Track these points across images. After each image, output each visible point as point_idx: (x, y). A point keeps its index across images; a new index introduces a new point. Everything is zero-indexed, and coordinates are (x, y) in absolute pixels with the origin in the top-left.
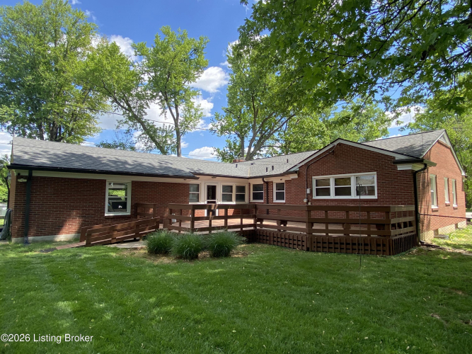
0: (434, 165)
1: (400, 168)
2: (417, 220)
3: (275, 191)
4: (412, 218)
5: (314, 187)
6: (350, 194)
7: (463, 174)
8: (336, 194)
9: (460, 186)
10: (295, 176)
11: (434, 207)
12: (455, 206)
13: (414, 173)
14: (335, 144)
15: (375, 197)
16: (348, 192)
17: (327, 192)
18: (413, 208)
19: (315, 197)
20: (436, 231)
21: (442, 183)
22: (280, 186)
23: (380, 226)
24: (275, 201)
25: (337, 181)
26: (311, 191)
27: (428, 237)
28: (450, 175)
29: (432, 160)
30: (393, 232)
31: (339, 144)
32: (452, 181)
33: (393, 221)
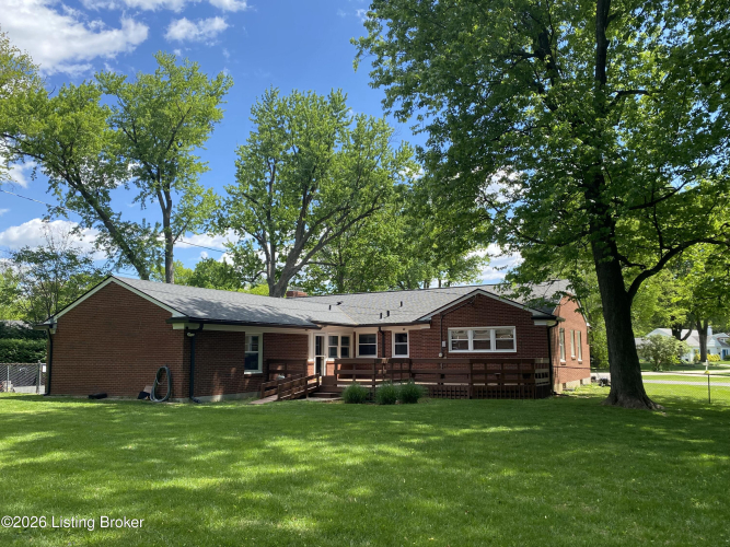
0: (564, 320)
1: (537, 323)
2: (551, 372)
3: (394, 344)
4: (546, 370)
5: (450, 340)
6: (489, 348)
7: (588, 324)
8: (475, 348)
9: (584, 338)
10: (428, 327)
11: (562, 361)
12: (580, 360)
13: (549, 329)
14: (475, 294)
15: (515, 351)
16: (486, 345)
17: (464, 345)
18: (548, 361)
19: (451, 351)
20: (564, 385)
21: (569, 335)
22: (401, 337)
23: (527, 375)
24: (394, 356)
25: (476, 334)
26: (447, 344)
27: (558, 389)
28: (576, 327)
29: (562, 316)
30: (538, 380)
31: (479, 295)
32: (577, 332)
33: (537, 371)
